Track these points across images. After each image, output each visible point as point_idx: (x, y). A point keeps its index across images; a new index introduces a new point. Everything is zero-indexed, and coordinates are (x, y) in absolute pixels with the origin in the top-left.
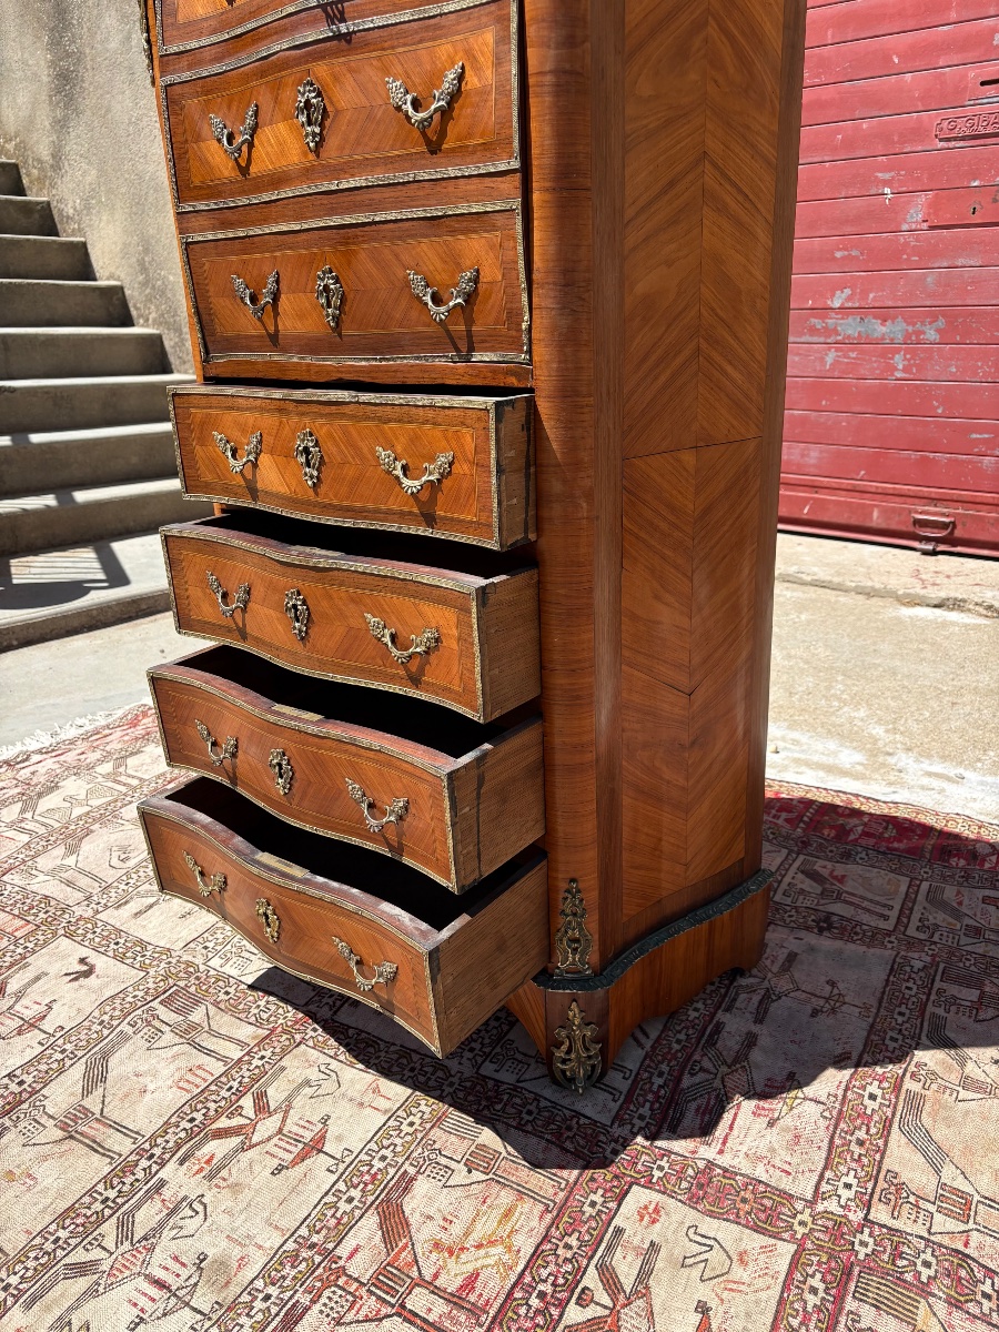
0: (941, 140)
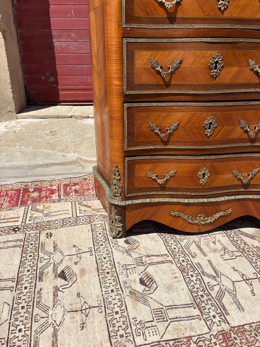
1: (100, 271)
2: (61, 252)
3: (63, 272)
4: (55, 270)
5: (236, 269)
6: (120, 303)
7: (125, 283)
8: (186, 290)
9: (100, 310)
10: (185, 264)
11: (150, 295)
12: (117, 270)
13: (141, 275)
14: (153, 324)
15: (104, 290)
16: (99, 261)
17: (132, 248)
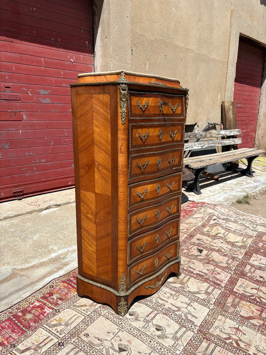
1: (136, 336)
2: (106, 340)
3: (120, 348)
4: (115, 350)
5: (182, 302)
6: (158, 344)
7: (152, 334)
8: (175, 323)
9: (154, 353)
10: (164, 311)
11: (166, 333)
12: (143, 331)
13: (154, 327)
14: (177, 343)
15: (147, 343)
16: (130, 332)
17: (136, 317)
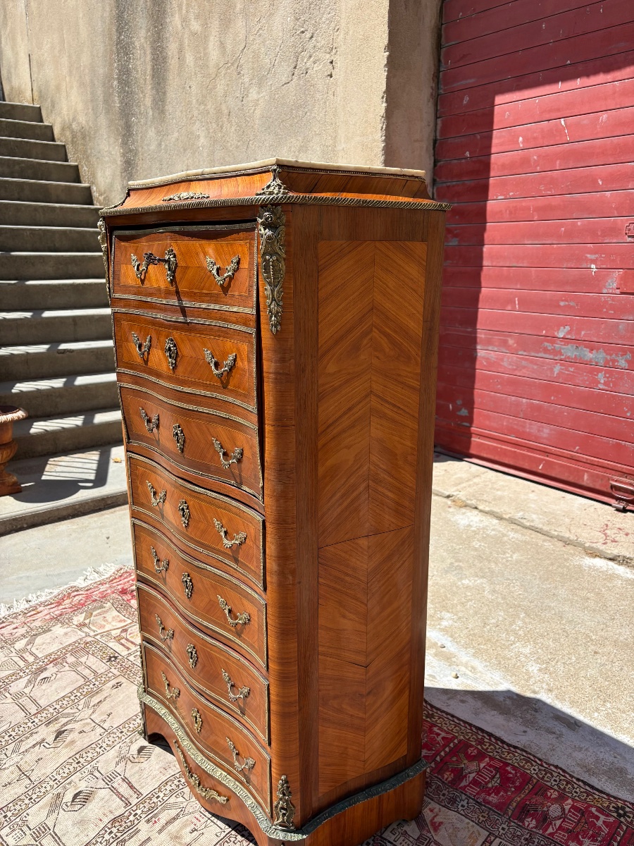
0: (629, 236)
1: (77, 756)
3: (65, 731)
4: (64, 725)
6: (43, 794)
7: (70, 783)
9: (28, 786)
11: (61, 811)
12: (86, 767)
13: (87, 789)
14: (28, 832)
15: (54, 773)
16: (94, 746)
17: (132, 759)
